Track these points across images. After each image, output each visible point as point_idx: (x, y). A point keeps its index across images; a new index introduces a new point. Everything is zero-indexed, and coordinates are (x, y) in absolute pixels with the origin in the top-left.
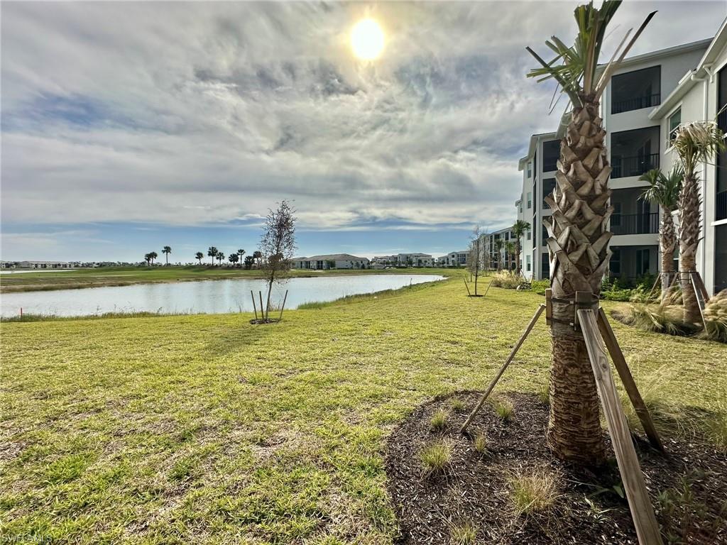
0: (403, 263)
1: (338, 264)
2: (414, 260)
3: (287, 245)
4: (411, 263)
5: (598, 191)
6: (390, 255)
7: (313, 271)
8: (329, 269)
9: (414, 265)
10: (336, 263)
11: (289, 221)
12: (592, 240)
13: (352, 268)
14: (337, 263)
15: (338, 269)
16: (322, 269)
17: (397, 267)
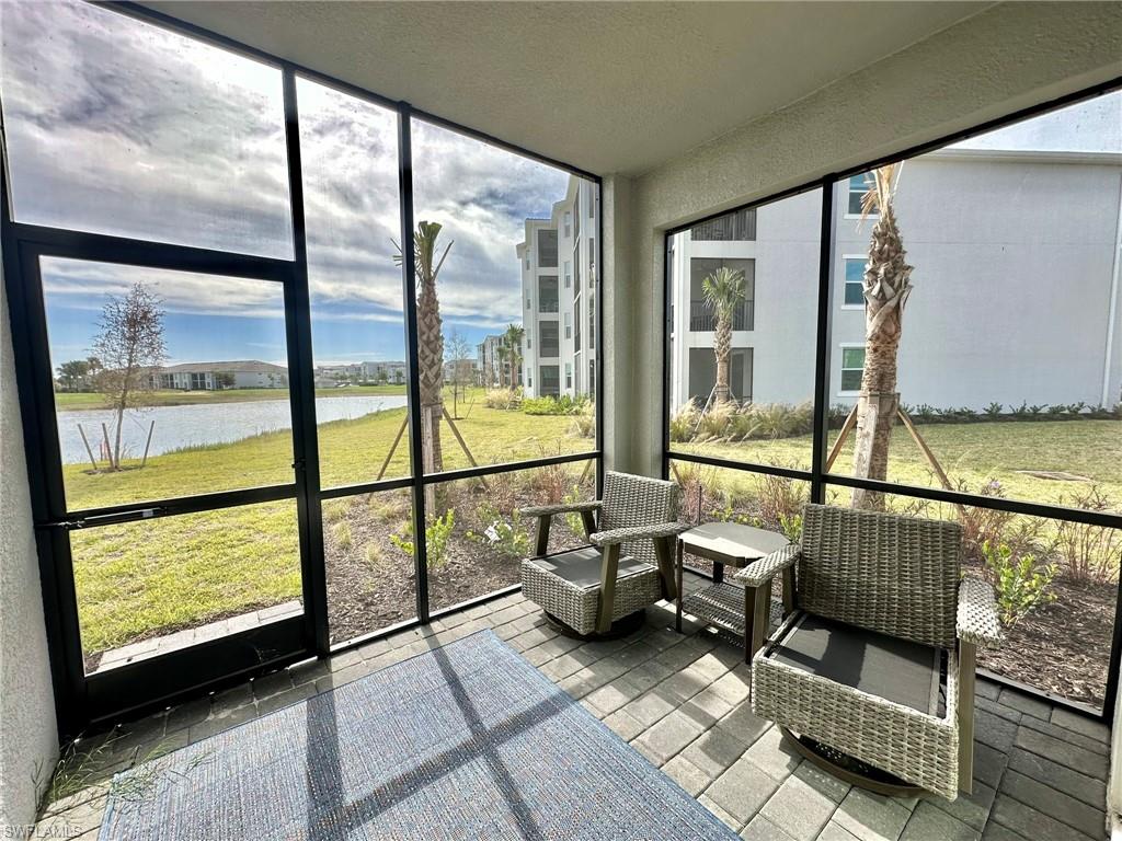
0: (371, 377)
1: (239, 379)
2: (390, 372)
3: (150, 352)
4: (384, 377)
5: (432, 338)
6: (348, 364)
7: (183, 393)
8: (219, 388)
9: (390, 381)
10: (235, 378)
11: (149, 316)
12: (430, 367)
13: (271, 387)
14: (238, 377)
15: (241, 388)
16: (203, 388)
17: (361, 385)
